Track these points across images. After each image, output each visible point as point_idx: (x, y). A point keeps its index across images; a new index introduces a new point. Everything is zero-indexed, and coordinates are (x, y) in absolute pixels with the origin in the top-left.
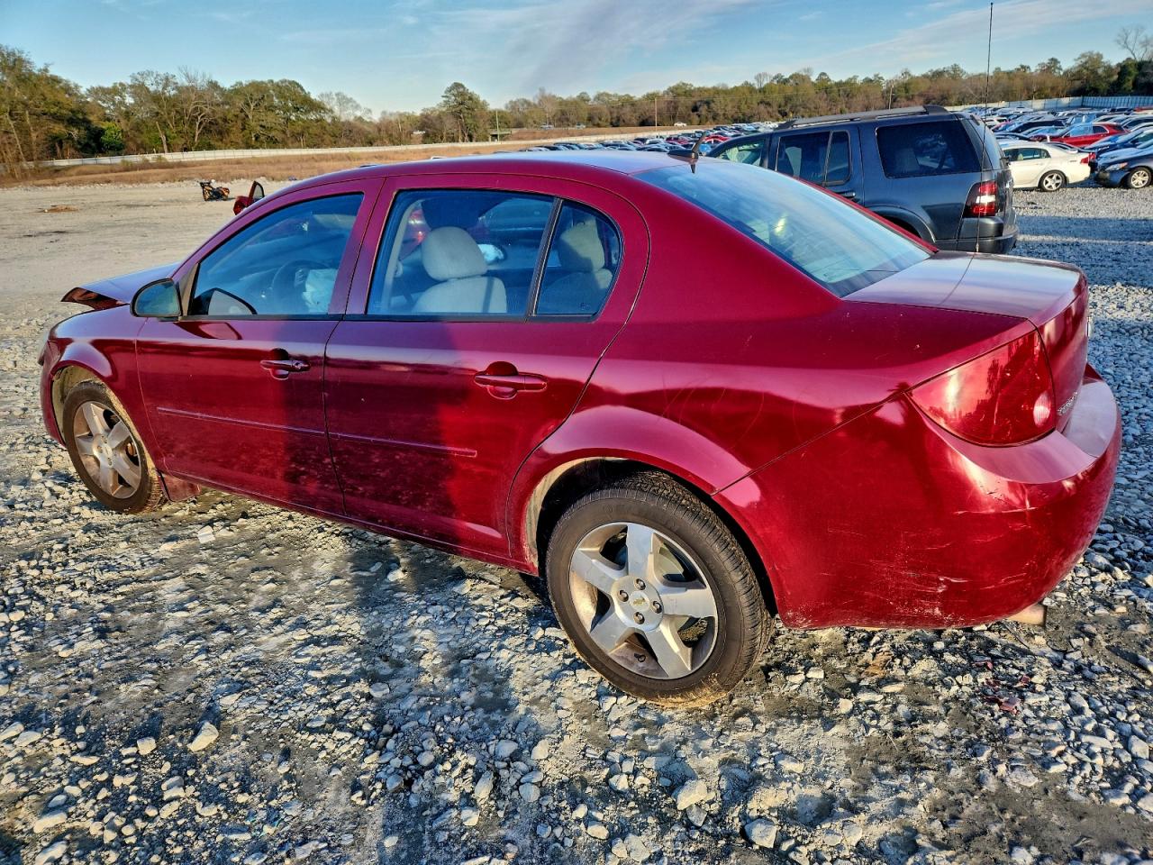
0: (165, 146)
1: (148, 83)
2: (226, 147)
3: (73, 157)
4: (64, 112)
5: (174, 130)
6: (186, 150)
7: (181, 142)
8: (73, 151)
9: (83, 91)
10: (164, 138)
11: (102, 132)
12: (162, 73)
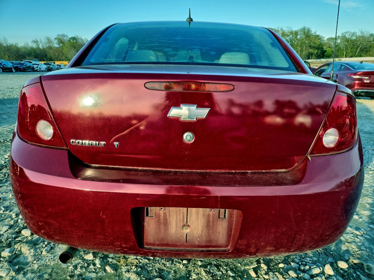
0: (344, 56)
1: (346, 35)
2: (367, 56)
3: (314, 59)
4: (316, 45)
5: (350, 51)
6: (351, 57)
7: (350, 54)
8: (315, 57)
9: (325, 39)
10: (345, 53)
11: (326, 51)
12: (352, 32)
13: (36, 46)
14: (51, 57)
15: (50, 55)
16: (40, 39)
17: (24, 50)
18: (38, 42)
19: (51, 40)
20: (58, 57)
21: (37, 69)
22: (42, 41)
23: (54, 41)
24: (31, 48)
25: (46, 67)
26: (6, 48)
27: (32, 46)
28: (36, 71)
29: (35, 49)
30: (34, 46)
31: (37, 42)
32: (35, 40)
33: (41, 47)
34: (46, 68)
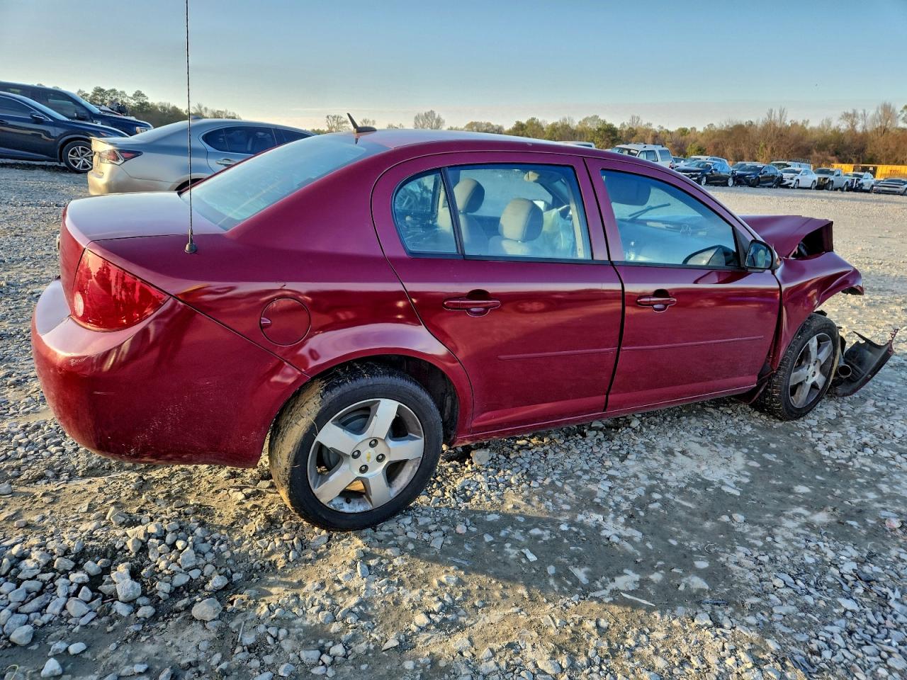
13: (848, 126)
14: (874, 155)
15: (873, 149)
16: (864, 111)
17: (815, 136)
18: (858, 117)
19: (894, 110)
20: (893, 154)
21: (791, 181)
22: (866, 114)
23: (899, 113)
24: (834, 132)
25: (816, 179)
26: (776, 132)
27: (838, 127)
28: (787, 187)
29: (842, 134)
30: (844, 126)
31: (854, 117)
32: (850, 112)
33: (859, 129)
34: (815, 181)
